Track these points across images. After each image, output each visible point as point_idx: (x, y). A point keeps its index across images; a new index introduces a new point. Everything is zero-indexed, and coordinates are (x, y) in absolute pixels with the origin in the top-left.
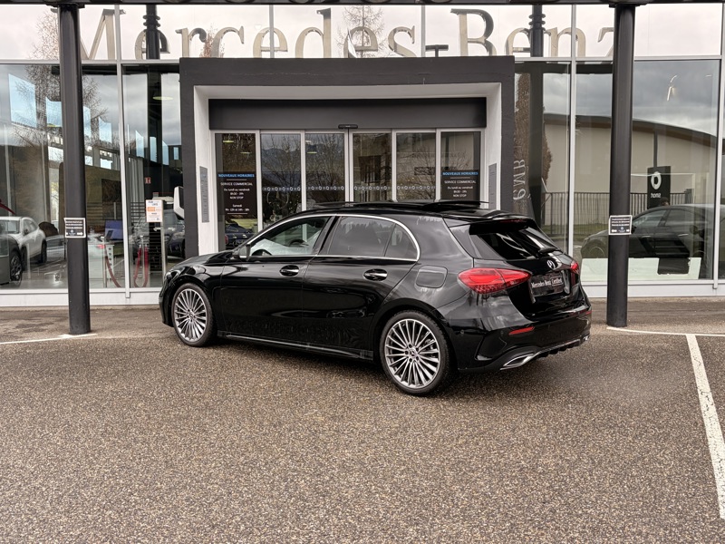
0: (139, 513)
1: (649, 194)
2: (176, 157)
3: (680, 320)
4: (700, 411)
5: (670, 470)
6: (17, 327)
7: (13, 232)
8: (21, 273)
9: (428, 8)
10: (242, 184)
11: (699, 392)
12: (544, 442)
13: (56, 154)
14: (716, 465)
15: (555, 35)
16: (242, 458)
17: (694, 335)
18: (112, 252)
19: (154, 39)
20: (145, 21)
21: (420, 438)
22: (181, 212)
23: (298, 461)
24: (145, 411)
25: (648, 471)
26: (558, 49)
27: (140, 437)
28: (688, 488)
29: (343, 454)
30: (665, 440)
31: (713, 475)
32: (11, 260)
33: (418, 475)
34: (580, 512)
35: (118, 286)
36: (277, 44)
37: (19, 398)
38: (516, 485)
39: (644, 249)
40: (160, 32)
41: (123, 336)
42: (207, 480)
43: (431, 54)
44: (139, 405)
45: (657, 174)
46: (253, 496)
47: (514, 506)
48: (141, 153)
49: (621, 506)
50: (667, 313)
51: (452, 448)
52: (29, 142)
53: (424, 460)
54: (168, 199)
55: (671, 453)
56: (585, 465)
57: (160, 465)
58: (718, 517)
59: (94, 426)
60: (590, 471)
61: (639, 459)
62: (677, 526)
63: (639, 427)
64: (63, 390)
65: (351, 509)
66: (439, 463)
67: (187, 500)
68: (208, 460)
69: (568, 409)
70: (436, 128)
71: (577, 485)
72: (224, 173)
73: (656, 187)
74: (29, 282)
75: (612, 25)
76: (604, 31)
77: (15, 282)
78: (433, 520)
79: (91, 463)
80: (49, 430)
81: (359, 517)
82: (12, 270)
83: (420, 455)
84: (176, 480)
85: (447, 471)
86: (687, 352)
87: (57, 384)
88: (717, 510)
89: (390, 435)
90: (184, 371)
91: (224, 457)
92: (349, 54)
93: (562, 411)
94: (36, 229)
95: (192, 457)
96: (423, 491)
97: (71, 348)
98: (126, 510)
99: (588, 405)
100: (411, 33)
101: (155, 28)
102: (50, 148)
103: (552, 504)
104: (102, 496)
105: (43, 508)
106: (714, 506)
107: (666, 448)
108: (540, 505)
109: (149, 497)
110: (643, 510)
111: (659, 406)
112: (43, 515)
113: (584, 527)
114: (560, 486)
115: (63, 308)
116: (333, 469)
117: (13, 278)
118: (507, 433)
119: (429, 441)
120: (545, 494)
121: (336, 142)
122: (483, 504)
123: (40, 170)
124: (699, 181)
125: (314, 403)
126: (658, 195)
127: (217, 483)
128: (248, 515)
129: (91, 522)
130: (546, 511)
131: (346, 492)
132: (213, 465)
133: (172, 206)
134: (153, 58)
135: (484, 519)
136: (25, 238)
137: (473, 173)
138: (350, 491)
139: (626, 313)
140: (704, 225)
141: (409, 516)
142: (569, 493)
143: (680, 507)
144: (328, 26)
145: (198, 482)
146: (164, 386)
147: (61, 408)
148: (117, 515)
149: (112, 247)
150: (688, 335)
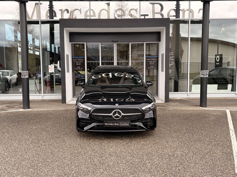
0: (41, 170)
1: (215, 63)
2: (60, 51)
3: (224, 105)
4: (230, 136)
5: (219, 156)
6: (6, 107)
7: (6, 75)
8: (9, 89)
9: (141, 2)
10: (80, 60)
11: (230, 130)
12: (177, 146)
13: (20, 49)
14: (234, 154)
15: (184, 11)
16: (76, 151)
17: (229, 110)
18: (38, 82)
19: (52, 12)
20: (49, 6)
21: (136, 145)
22: (60, 69)
23: (95, 152)
24: (45, 135)
25: (212, 156)
26: (185, 16)
27: (43, 144)
28: (225, 162)
29: (110, 150)
30: (218, 146)
31: (233, 158)
32: (5, 85)
33: (134, 157)
34: (188, 170)
35: (40, 93)
36: (92, 14)
37: (5, 130)
38: (167, 161)
39: (214, 81)
40: (53, 10)
41: (40, 110)
42: (64, 158)
43: (143, 17)
44: (44, 133)
45: (218, 57)
46: (79, 164)
47: (166, 168)
48: (49, 49)
49: (202, 168)
50: (220, 103)
51: (146, 148)
52: (13, 46)
54: (56, 65)
55: (219, 150)
56: (191, 154)
57: (49, 153)
58: (235, 172)
59: (28, 140)
60: (192, 156)
61: (209, 152)
63: (209, 141)
64: (19, 128)
65: (111, 169)
66: (142, 153)
67: (57, 165)
68: (65, 152)
69: (186, 135)
70: (144, 42)
71: (188, 161)
72: (75, 56)
73: (218, 61)
74: (11, 91)
75: (202, 7)
76: (200, 10)
77: (7, 92)
78: (139, 173)
79: (26, 153)
80: (13, 141)
81: (114, 172)
82: (6, 87)
83: (136, 150)
84: (54, 158)
85: (144, 156)
86: (226, 116)
87: (17, 126)
88: (235, 170)
89: (126, 143)
90: (59, 122)
91: (71, 151)
92: (115, 17)
93: (184, 135)
94: (15, 74)
95: (60, 151)
96: (136, 163)
97: (23, 114)
98: (37, 169)
99: (192, 134)
100: (136, 10)
102: (18, 48)
103: (179, 168)
104: (29, 164)
105: (9, 168)
106: (234, 169)
107: (218, 149)
108: (175, 168)
109: (45, 164)
110: (209, 170)
111: (216, 134)
112: (9, 170)
114: (182, 161)
116: (107, 155)
117: (6, 90)
118: (165, 143)
119: (139, 146)
120: (176, 164)
122: (156, 167)
124: (232, 59)
126: (218, 64)
127: (67, 160)
128: (77, 171)
129: (24, 173)
130: (177, 170)
131: (110, 163)
132: (67, 153)
133: (57, 67)
134: (51, 19)
135: (156, 173)
136: (11, 77)
137: (156, 57)
138: (112, 163)
139: (206, 103)
140: (233, 73)
141: (131, 172)
142: (185, 164)
143: (222, 169)
144: (109, 9)
145: (61, 159)
146: (52, 127)
147: (18, 134)
148: (33, 170)
149: (38, 80)
150: (227, 110)
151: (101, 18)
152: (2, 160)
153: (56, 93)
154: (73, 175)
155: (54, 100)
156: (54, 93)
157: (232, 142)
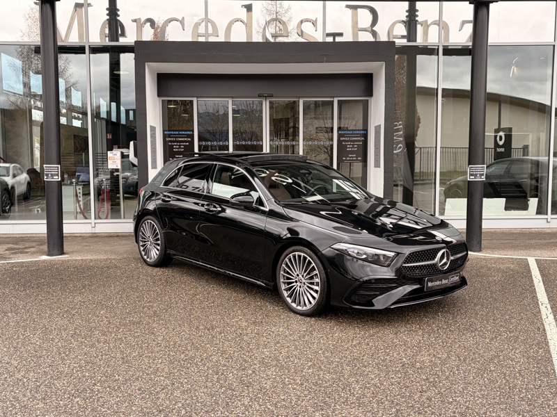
0: (101, 400)
1: (495, 149)
2: (131, 117)
3: (522, 246)
4: (541, 317)
5: (520, 366)
6: (6, 250)
7: (4, 176)
8: (10, 207)
9: (328, 3)
10: (183, 139)
11: (540, 304)
12: (420, 343)
13: (37, 115)
15: (426, 25)
16: (183, 356)
17: (534, 258)
18: (81, 191)
19: (114, 25)
20: (108, 12)
21: (323, 340)
22: (135, 161)
23: (227, 358)
24: (106, 317)
25: (503, 367)
26: (428, 36)
27: (102, 339)
28: (535, 380)
29: (263, 353)
30: (515, 342)
32: (2, 197)
33: (322, 370)
34: (451, 400)
35: (86, 218)
36: (210, 31)
37: (7, 307)
38: (399, 378)
39: (492, 191)
40: (119, 21)
41: (90, 257)
42: (155, 373)
43: (330, 39)
44: (102, 312)
45: (502, 134)
46: (191, 386)
47: (398, 395)
48: (104, 115)
49: (483, 395)
50: (512, 241)
51: (348, 348)
52: (17, 106)
53: (327, 357)
54: (125, 151)
55: (520, 352)
56: (453, 362)
57: (118, 361)
59: (65, 330)
60: (458, 366)
61: (495, 357)
62: (528, 412)
63: (494, 331)
64: (41, 301)
65: (269, 397)
66: (339, 360)
67: (139, 389)
68: (155, 357)
69: (439, 316)
70: (333, 97)
71: (447, 378)
72: (169, 131)
73: (501, 143)
74: (17, 214)
75: (471, 17)
76: (465, 22)
77: (6, 214)
78: (335, 406)
79: (63, 359)
80: (30, 332)
81: (276, 404)
82: (3, 205)
83: (323, 353)
84: (130, 373)
85: (345, 367)
86: (529, 271)
87: (37, 295)
89: (300, 337)
90: (137, 285)
91: (169, 355)
92: (267, 39)
93: (433, 318)
94: (22, 173)
95: (143, 355)
96: (326, 383)
97: (49, 267)
98: (91, 397)
99: (453, 314)
100: (314, 23)
101: (116, 18)
102: (33, 111)
103: (429, 394)
104: (72, 386)
105: (24, 396)
107: (516, 349)
108: (419, 394)
109: (109, 387)
110: (500, 398)
111: (510, 315)
112: (24, 401)
113: (454, 413)
114: (434, 379)
115: (43, 235)
116: (255, 364)
117: (4, 211)
118: (391, 336)
119: (330, 342)
120: (422, 386)
121: (255, 108)
122: (373, 393)
123: (26, 127)
124: (535, 139)
125: (239, 312)
126: (502, 150)
127: (163, 376)
128: (187, 402)
129: (62, 407)
130: (424, 398)
131: (266, 384)
132: (160, 361)
133: (128, 156)
134: (113, 41)
135: (375, 406)
136: (14, 180)
137: (362, 132)
138: (269, 382)
139: (481, 241)
140: (538, 173)
141: (316, 403)
142: (441, 384)
143: (529, 396)
144: (250, 18)
145: (148, 374)
146: (121, 297)
147: (40, 314)
148: (83, 401)
149: (81, 187)
150: (528, 258)
151: (232, 41)
152: (6, 378)
153: (124, 218)
154: (179, 412)
155: (120, 234)
156: (120, 218)
157: (548, 333)
